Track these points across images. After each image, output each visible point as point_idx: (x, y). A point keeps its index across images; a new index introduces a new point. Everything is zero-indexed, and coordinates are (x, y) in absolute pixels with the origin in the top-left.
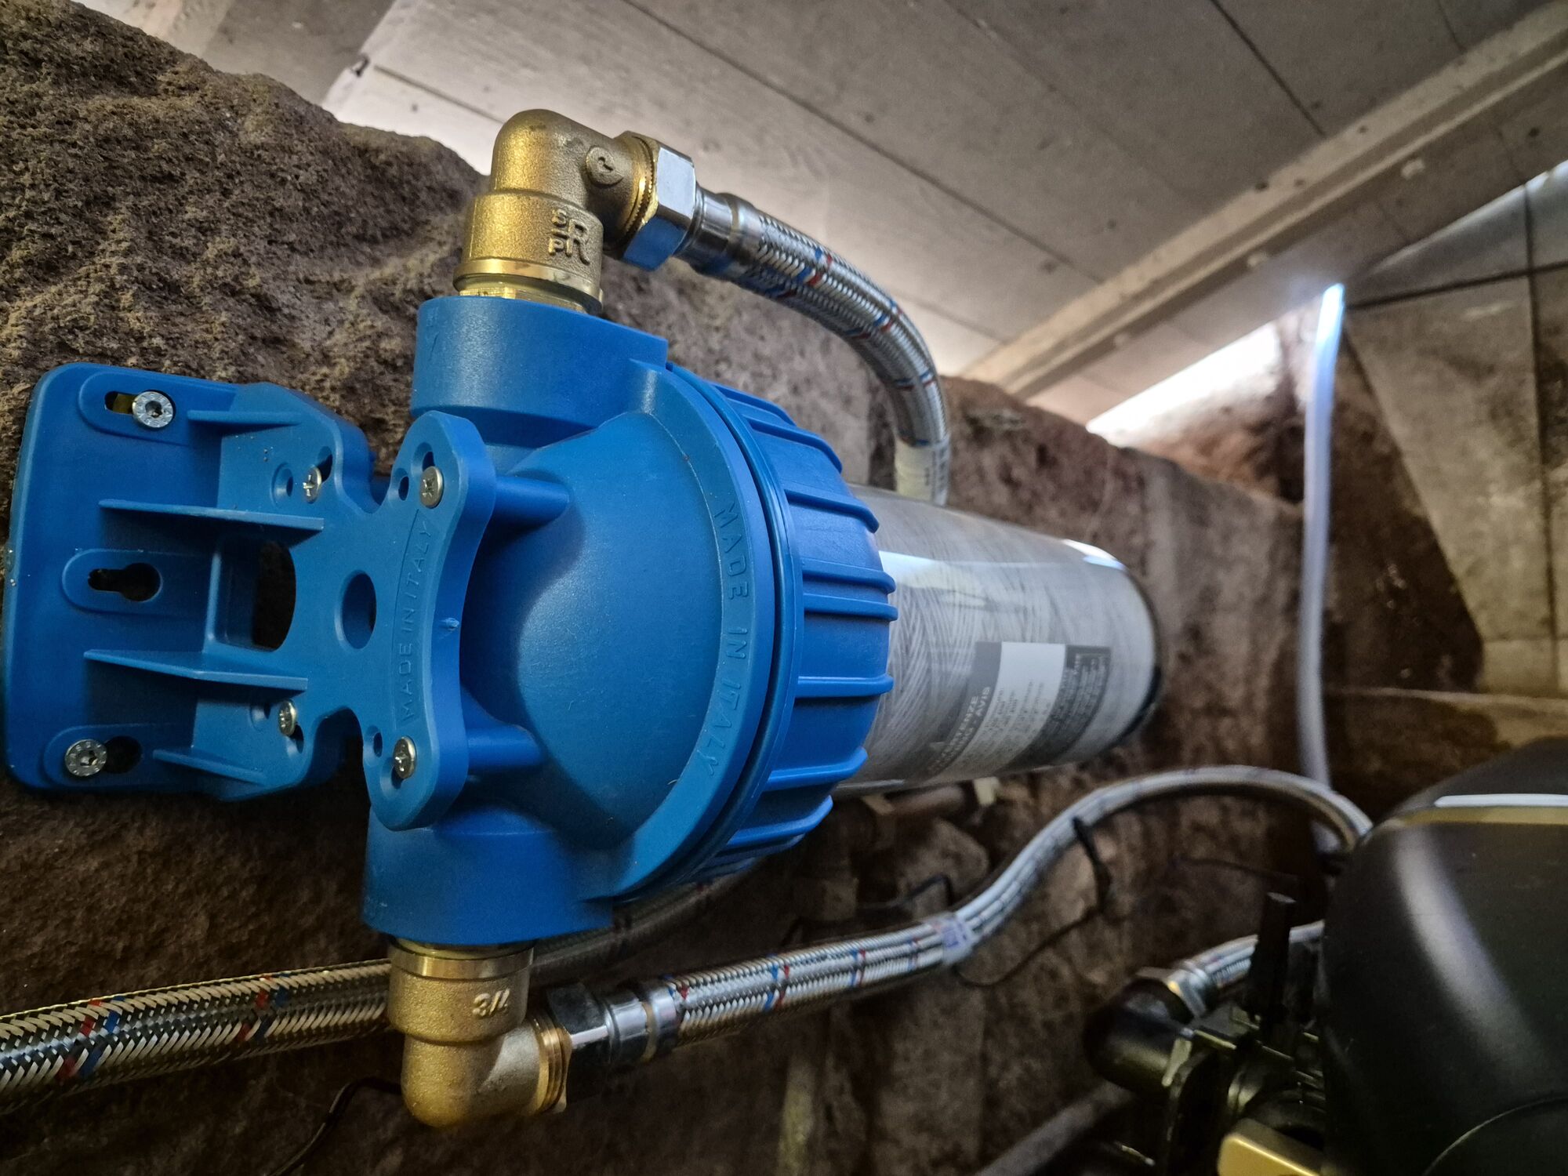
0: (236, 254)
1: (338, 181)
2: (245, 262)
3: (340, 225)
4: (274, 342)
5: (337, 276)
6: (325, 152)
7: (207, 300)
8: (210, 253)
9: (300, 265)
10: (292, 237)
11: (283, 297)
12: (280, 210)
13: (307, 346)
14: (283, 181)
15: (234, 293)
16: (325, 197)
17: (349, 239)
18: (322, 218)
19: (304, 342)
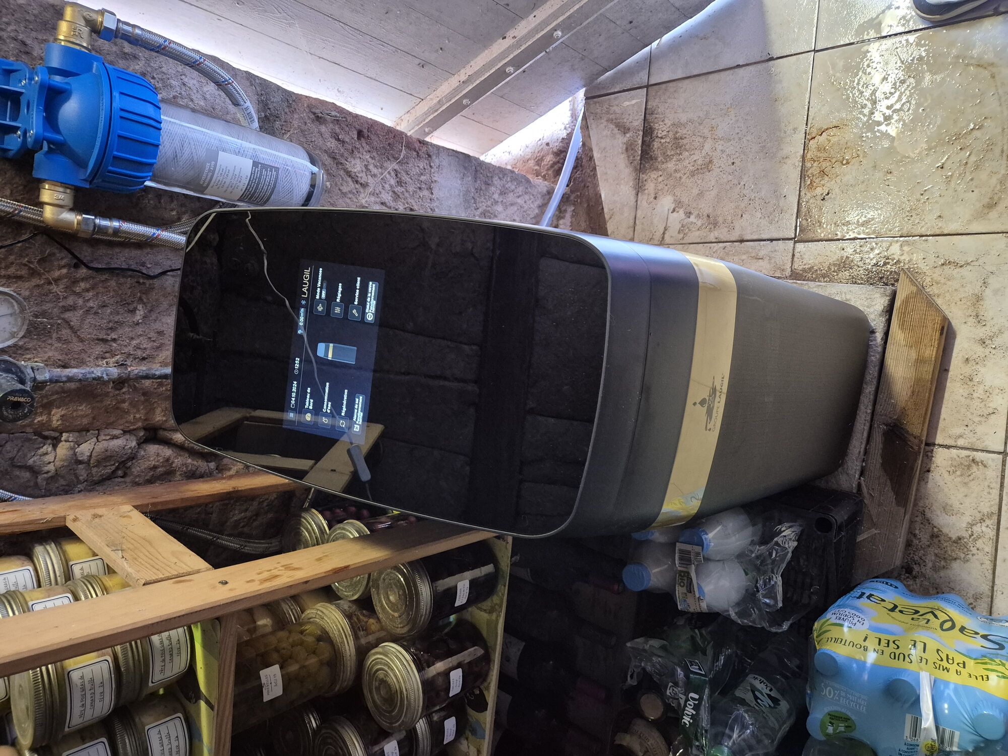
0: (16, 30)
1: (45, 13)
2: (18, 32)
3: (45, 25)
4: (27, 53)
5: (44, 38)
6: (41, 6)
7: (8, 40)
8: (9, 29)
9: (34, 34)
10: (31, 27)
11: (29, 42)
12: (28, 20)
13: (36, 55)
14: (29, 13)
15: (15, 40)
16: (41, 17)
17: (49, 29)
18: (40, 23)
19: (35, 54)
